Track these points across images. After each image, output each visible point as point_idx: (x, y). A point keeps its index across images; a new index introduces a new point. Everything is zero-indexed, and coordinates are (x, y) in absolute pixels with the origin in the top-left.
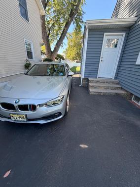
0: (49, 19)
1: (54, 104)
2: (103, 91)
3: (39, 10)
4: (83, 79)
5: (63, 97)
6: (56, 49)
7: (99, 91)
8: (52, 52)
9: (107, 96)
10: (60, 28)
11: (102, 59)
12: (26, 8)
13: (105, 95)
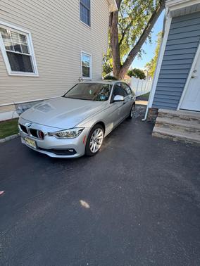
0: (126, 16)
1: (67, 136)
2: (178, 134)
3: (109, 5)
4: (149, 109)
5: (82, 130)
6: (128, 62)
7: (171, 134)
8: (121, 67)
9: (185, 144)
10: (140, 27)
11: (195, 75)
12: (90, 8)
13: (181, 142)
